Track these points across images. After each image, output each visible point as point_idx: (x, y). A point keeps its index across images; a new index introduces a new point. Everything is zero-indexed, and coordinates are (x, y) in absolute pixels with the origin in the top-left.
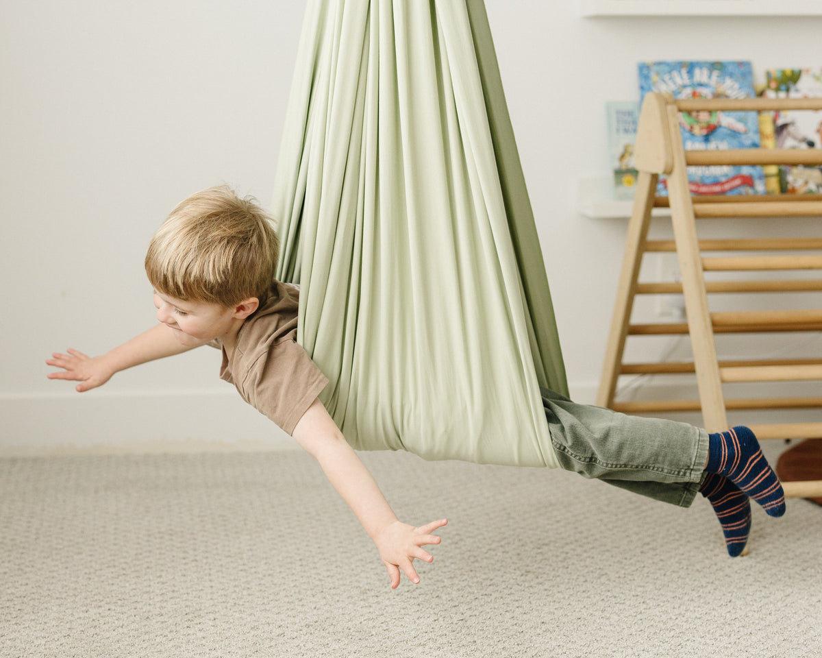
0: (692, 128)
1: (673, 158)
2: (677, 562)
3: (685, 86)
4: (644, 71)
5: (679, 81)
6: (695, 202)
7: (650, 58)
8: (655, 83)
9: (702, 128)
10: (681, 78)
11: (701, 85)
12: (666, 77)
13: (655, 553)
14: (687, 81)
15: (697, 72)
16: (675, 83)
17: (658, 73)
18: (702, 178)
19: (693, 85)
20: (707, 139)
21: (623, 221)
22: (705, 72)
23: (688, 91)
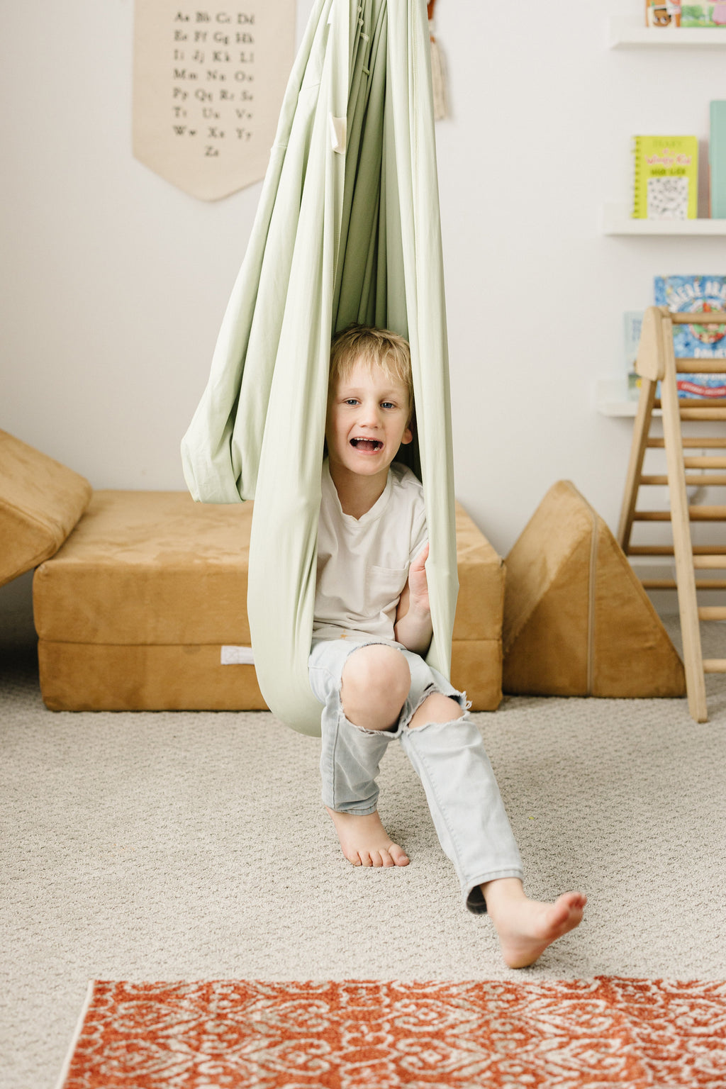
0: (701, 336)
1: (664, 366)
2: (642, 728)
3: (696, 298)
4: (660, 283)
5: (691, 294)
6: (682, 406)
7: (665, 272)
8: (669, 296)
9: (710, 337)
10: (693, 291)
11: (711, 297)
12: (680, 290)
13: (626, 718)
14: (698, 294)
15: (708, 285)
16: (687, 295)
17: (672, 286)
18: (708, 382)
19: (704, 298)
20: (714, 346)
21: (631, 419)
22: (716, 285)
23: (699, 303)
